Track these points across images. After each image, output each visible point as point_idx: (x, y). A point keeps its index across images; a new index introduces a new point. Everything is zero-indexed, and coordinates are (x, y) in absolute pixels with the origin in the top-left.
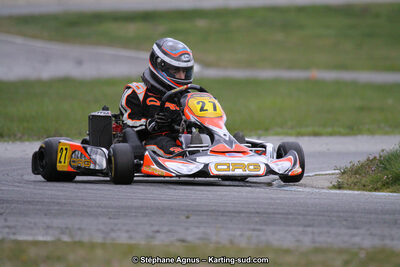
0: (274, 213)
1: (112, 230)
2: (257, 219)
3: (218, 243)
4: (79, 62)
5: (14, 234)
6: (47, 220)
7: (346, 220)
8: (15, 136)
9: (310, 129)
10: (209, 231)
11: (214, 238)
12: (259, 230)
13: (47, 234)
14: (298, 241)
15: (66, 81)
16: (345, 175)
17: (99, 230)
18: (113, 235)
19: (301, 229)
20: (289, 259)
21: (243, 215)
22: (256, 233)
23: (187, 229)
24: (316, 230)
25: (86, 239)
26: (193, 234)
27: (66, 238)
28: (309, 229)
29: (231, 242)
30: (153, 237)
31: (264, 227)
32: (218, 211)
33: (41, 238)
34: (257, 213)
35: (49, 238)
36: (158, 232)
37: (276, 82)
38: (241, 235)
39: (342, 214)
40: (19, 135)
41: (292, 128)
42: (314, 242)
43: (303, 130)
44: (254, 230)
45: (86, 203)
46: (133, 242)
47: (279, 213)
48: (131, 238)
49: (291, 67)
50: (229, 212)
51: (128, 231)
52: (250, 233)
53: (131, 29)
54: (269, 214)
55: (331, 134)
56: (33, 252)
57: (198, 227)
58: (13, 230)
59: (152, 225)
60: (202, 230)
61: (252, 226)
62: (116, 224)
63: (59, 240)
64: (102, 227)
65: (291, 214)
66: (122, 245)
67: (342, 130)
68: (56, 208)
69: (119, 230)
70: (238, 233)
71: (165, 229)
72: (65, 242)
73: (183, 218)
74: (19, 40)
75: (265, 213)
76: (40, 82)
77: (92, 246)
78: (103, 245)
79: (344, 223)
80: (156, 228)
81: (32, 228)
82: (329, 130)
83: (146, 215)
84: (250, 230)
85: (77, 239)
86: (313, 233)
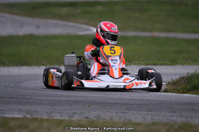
0: (133, 104)
1: (52, 112)
2: (124, 107)
3: (104, 119)
4: (38, 27)
5: (3, 114)
6: (20, 107)
7: (169, 108)
8: (5, 64)
9: (152, 62)
10: (100, 113)
11: (103, 117)
12: (125, 113)
13: (19, 114)
14: (145, 119)
15: (31, 36)
16: (169, 86)
17: (45, 112)
18: (53, 114)
19: (146, 112)
20: (140, 128)
21: (117, 105)
22: (124, 114)
23: (89, 112)
24: (153, 113)
25: (39, 117)
26: (92, 115)
27: (29, 116)
28: (150, 113)
29: (111, 119)
30: (72, 116)
31: (128, 111)
32: (105, 103)
33: (16, 116)
34: (125, 104)
35: (20, 116)
36: (75, 113)
37: (136, 38)
38: (116, 115)
39: (167, 105)
40: (7, 63)
41: (143, 61)
42: (152, 119)
43: (149, 62)
44: (123, 113)
45: (39, 98)
46: (62, 118)
47: (135, 105)
48: (61, 116)
49: (143, 30)
50: (111, 103)
51: (60, 113)
52: (120, 114)
53: (64, 11)
54: (130, 104)
55: (163, 64)
56: (12, 123)
57: (95, 111)
58: (2, 112)
59: (72, 110)
60: (97, 113)
61: (122, 111)
62: (54, 109)
63: (26, 117)
64: (47, 111)
65: (142, 105)
66: (56, 120)
67: (168, 62)
68: (25, 100)
69: (56, 112)
70: (115, 114)
71: (78, 112)
72: (28, 118)
73: (88, 106)
74: (8, 15)
75: (128, 104)
76: (18, 37)
77: (42, 120)
78: (47, 120)
79: (168, 109)
80: (74, 111)
81: (12, 111)
82: (162, 62)
83: (69, 105)
84: (120, 113)
85: (34, 116)
86: (152, 115)
